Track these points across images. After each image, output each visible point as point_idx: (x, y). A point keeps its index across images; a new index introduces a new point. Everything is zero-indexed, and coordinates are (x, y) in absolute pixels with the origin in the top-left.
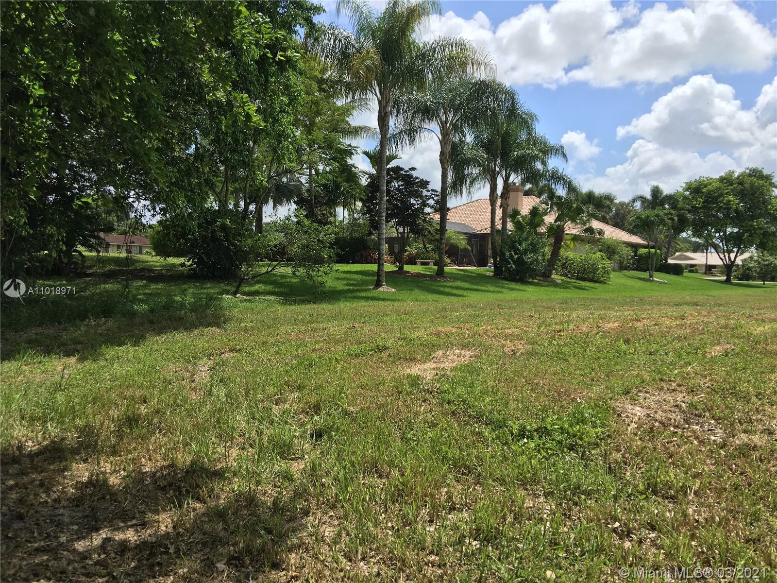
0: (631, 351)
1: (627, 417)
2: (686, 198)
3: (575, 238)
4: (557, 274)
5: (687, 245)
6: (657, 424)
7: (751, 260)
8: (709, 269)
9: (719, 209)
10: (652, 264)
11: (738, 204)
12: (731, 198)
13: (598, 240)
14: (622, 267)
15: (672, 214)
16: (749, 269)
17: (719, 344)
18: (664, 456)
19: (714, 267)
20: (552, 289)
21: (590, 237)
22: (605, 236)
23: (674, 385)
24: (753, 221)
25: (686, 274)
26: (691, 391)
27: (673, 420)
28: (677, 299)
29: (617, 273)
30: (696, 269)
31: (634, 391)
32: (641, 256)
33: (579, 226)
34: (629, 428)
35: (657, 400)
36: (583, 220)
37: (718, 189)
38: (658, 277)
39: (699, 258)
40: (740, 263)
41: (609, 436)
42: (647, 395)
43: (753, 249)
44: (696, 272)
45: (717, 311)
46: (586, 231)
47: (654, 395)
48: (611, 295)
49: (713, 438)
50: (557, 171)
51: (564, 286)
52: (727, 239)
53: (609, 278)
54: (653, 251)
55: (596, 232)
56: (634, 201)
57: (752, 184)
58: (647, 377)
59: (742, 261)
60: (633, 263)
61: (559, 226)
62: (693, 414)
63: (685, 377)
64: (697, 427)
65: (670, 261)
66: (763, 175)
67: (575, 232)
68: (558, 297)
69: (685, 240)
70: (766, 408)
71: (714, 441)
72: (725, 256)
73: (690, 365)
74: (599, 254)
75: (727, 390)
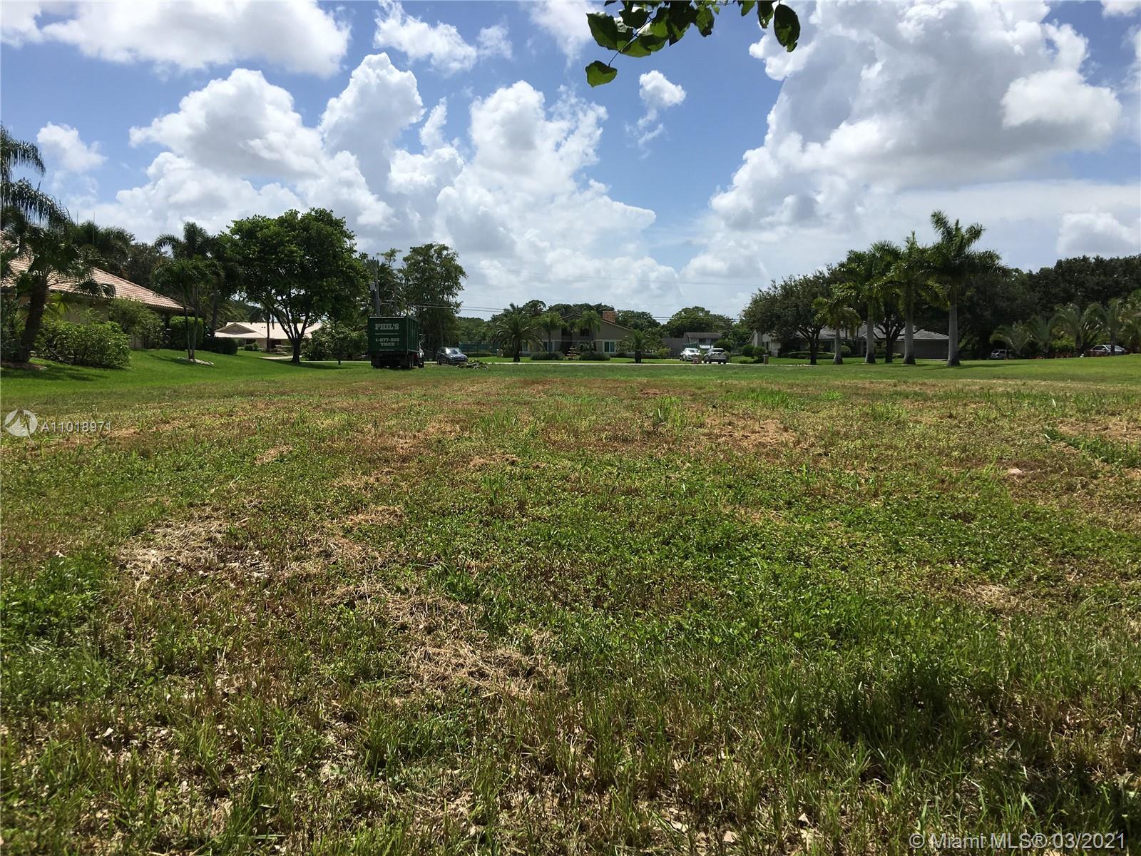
0: (150, 469)
1: (136, 567)
2: (234, 243)
3: (66, 298)
4: (39, 357)
5: (242, 312)
6: (180, 570)
7: (323, 333)
8: (272, 344)
9: (280, 263)
10: (191, 338)
11: (304, 256)
12: (293, 247)
13: (107, 302)
14: (147, 344)
15: (215, 266)
16: (322, 344)
17: (274, 446)
18: (186, 614)
19: (279, 341)
20: (30, 381)
21: (92, 297)
22: (118, 296)
23: (208, 509)
24: (323, 281)
25: (241, 351)
26: (232, 516)
27: (203, 560)
28: (228, 388)
29: (139, 354)
30: (255, 346)
31: (150, 526)
32: (174, 327)
33: (73, 279)
34: (138, 584)
35: (183, 536)
36: (78, 269)
37: (277, 234)
38: (201, 358)
39: (258, 330)
40: (310, 336)
41: (105, 602)
42: (169, 530)
43: (324, 318)
44: (256, 350)
45: (278, 402)
46: (84, 287)
47: (179, 528)
48: (130, 387)
49: (256, 574)
50: (27, 187)
51: (51, 375)
52: (292, 303)
53: (127, 360)
54: (192, 319)
55: (102, 289)
56: (161, 243)
57: (319, 232)
58: (169, 503)
59: (312, 333)
60: (164, 339)
61: (37, 278)
62: (233, 546)
63: (224, 497)
64: (237, 564)
65: (218, 335)
66: (332, 220)
67: (65, 287)
68: (40, 393)
69: (239, 304)
70: (326, 523)
71: (258, 578)
72: (290, 327)
73: (233, 478)
74: (108, 324)
75: (279, 507)
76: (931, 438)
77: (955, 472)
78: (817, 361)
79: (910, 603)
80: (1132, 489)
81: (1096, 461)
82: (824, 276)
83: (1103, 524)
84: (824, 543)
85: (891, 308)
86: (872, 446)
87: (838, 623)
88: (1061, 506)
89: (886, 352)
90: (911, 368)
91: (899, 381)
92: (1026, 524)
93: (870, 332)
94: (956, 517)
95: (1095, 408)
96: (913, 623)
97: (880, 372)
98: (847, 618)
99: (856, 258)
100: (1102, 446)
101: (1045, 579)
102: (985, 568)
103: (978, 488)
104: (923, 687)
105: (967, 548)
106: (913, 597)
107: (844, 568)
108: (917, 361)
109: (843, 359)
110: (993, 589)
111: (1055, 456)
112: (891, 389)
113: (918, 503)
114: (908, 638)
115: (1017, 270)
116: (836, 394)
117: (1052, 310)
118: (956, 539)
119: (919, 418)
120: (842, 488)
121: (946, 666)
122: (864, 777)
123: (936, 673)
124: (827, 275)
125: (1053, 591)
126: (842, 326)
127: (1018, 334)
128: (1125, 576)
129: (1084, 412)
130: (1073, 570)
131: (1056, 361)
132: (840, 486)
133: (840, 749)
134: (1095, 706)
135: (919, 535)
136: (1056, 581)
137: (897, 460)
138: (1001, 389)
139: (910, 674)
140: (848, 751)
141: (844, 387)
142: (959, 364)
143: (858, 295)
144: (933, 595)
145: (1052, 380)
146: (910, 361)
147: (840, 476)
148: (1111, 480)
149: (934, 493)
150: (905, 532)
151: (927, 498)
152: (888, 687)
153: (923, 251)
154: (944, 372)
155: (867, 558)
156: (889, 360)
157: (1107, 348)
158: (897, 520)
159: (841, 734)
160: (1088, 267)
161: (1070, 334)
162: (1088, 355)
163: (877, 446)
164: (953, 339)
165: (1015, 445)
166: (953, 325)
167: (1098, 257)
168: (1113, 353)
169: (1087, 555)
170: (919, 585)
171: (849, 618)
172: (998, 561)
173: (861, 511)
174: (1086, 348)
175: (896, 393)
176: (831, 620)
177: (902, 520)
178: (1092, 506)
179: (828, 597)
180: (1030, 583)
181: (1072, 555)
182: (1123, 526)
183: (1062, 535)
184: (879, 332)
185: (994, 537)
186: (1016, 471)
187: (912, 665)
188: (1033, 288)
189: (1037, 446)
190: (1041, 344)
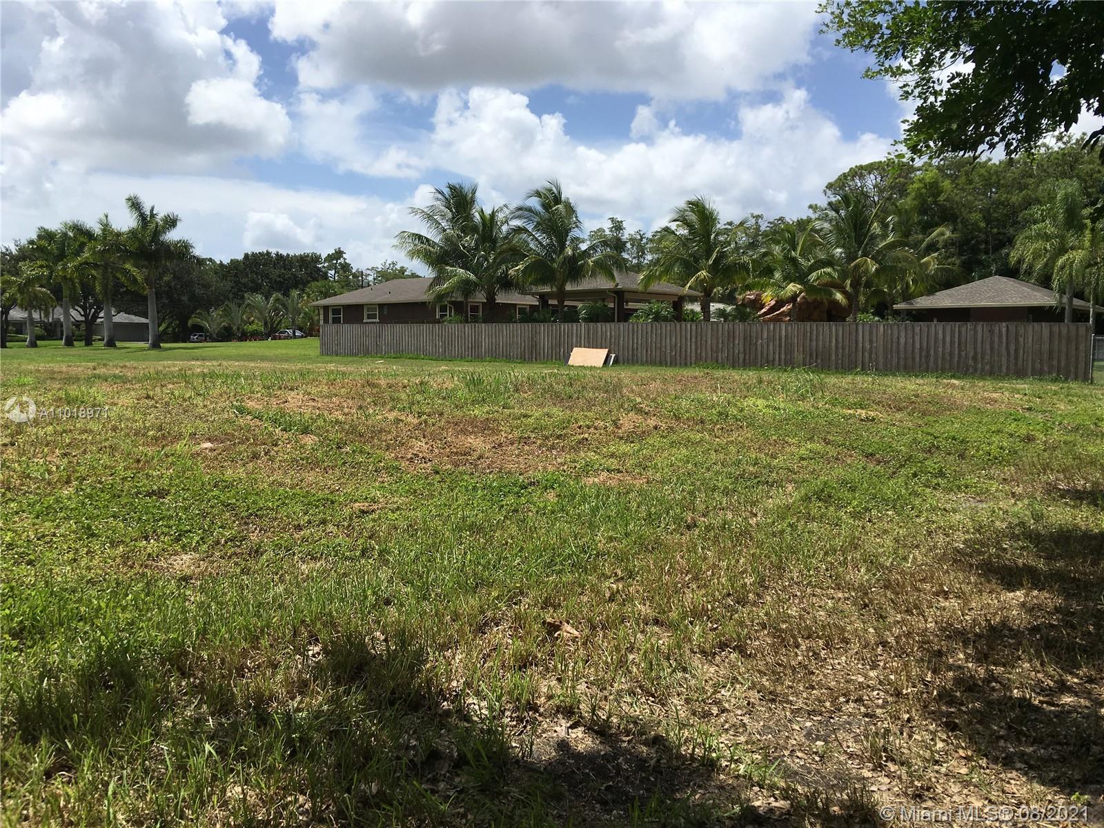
76: (128, 420)
77: (150, 451)
78: (8, 344)
79: (102, 586)
80: (305, 453)
81: (277, 431)
82: (11, 253)
83: (281, 485)
84: (8, 539)
85: (88, 290)
86: (65, 431)
87: (21, 622)
88: (247, 473)
89: (85, 334)
90: (112, 350)
91: (99, 364)
92: (216, 492)
93: (67, 314)
94: (150, 494)
95: (276, 385)
96: (103, 605)
97: (80, 356)
98: (31, 614)
99: (46, 235)
100: (281, 417)
101: (231, 541)
102: (178, 540)
103: (173, 464)
104: (112, 667)
105: (160, 523)
106: (105, 580)
107: (30, 563)
108: (118, 344)
109: (38, 342)
110: (185, 558)
111: (242, 429)
112: (90, 372)
113: (112, 484)
114: (99, 622)
115: (210, 260)
116: (28, 379)
117: (243, 297)
118: (151, 516)
119: (116, 400)
120: (31, 478)
121: (136, 641)
122: (49, 774)
123: (126, 650)
124: (14, 252)
125: (239, 551)
126: (35, 307)
127: (214, 319)
128: (299, 528)
129: (268, 388)
130: (256, 529)
131: (248, 343)
132: (28, 476)
133: (21, 754)
134: (271, 646)
135: (113, 516)
136: (241, 541)
137: (92, 444)
138: (199, 370)
139: (99, 656)
140: (30, 753)
141: (38, 371)
142: (160, 347)
143: (51, 273)
144: (126, 574)
145: (244, 361)
146: (111, 344)
147: (28, 465)
148: (288, 446)
149: (129, 473)
150: (98, 516)
151: (123, 479)
152: (76, 676)
153: (119, 234)
154: (146, 355)
155: (57, 548)
156: (89, 343)
157: (290, 332)
158: (91, 504)
159: (21, 738)
160: (271, 261)
161: (258, 319)
162: (274, 338)
163: (71, 431)
164: (153, 322)
165: (208, 420)
166: (152, 308)
167: (278, 252)
168: (295, 337)
169: (268, 514)
170: (111, 566)
171: (34, 614)
172: (190, 531)
173: (51, 499)
174: (272, 332)
175: (95, 376)
176: (12, 620)
177: (95, 503)
178: (273, 470)
179: (10, 596)
180: (219, 546)
181: (254, 515)
182: (297, 485)
183: (246, 498)
184: (76, 314)
185: (186, 509)
186: (208, 445)
187: (101, 648)
188: (224, 277)
189: (227, 420)
190: (235, 328)
